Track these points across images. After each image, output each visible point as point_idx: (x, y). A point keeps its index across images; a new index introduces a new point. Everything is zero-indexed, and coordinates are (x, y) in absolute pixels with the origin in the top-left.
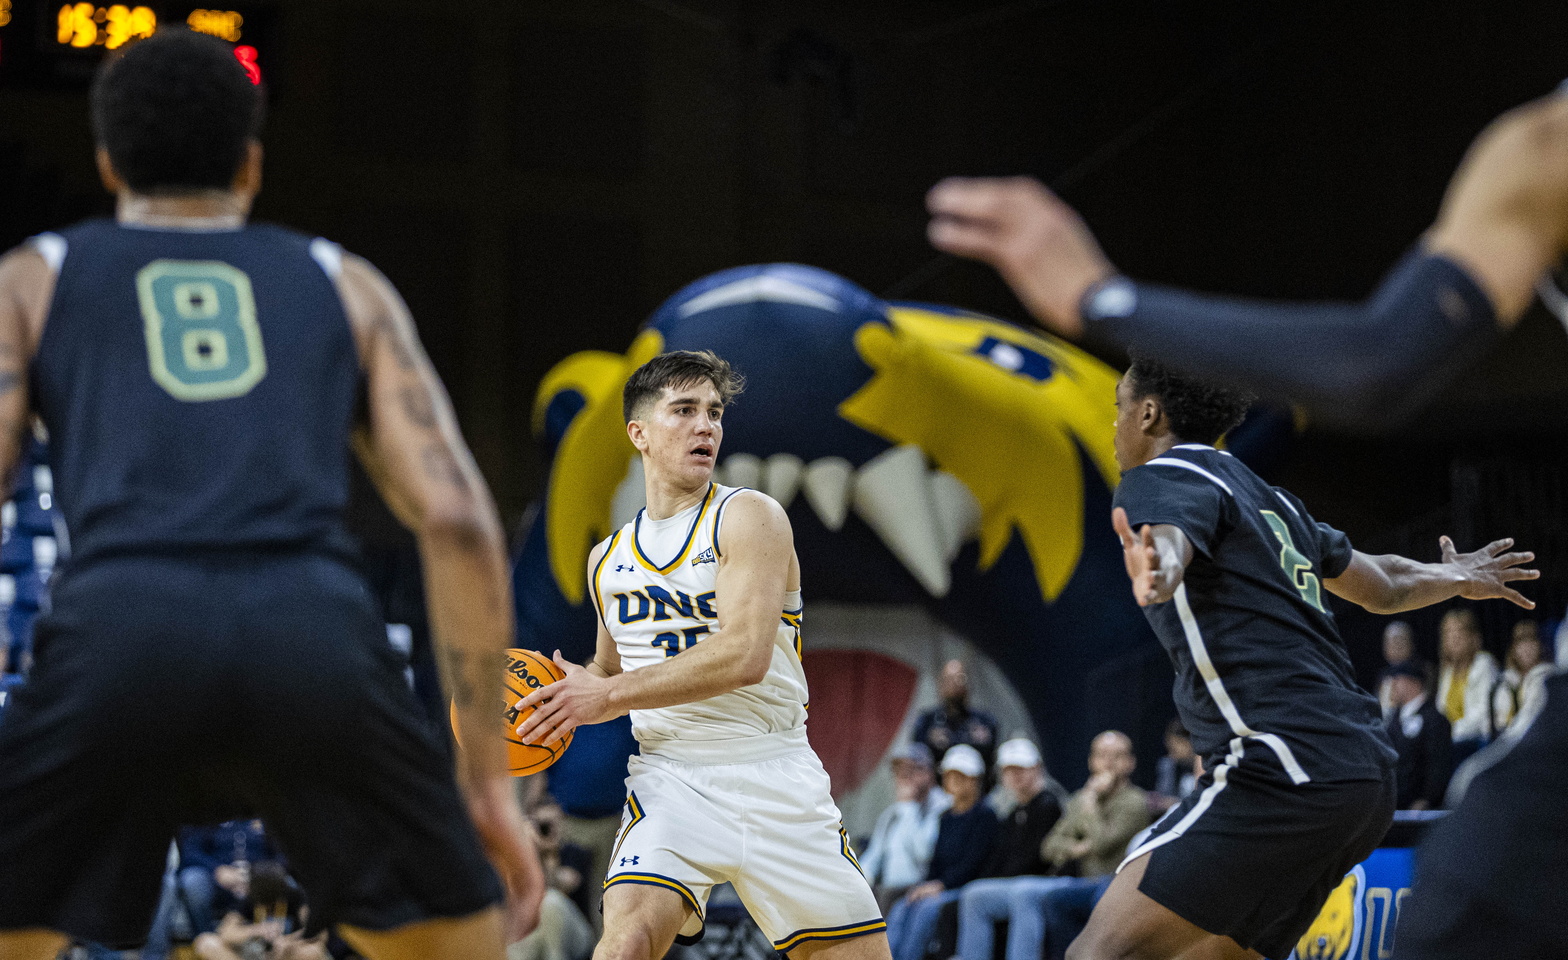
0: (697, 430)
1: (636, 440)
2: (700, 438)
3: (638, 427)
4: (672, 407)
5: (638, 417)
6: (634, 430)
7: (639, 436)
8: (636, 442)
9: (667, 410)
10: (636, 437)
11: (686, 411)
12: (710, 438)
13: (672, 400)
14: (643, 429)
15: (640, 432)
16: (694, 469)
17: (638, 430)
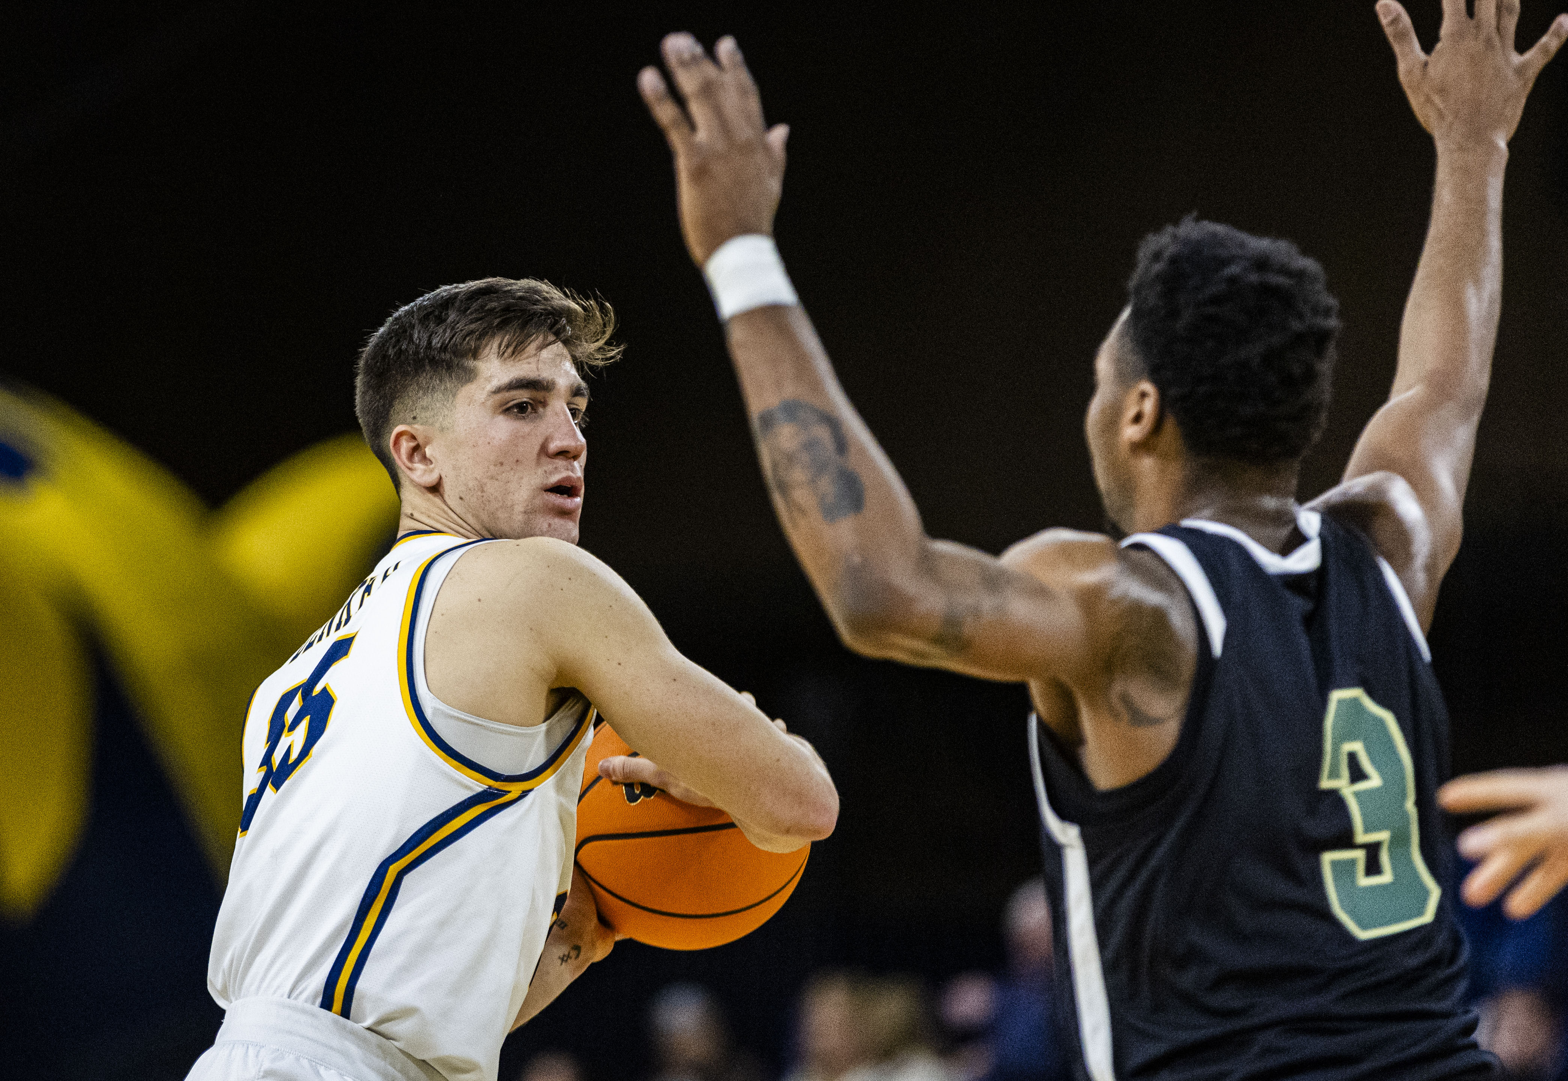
0: (553, 446)
1: (409, 465)
2: (560, 463)
3: (413, 437)
4: (499, 397)
5: (414, 418)
6: (406, 445)
7: (416, 458)
8: (410, 469)
9: (489, 403)
10: (411, 457)
11: (522, 408)
12: (575, 462)
13: (495, 383)
14: (427, 443)
15: (416, 449)
16: (550, 525)
17: (413, 444)
